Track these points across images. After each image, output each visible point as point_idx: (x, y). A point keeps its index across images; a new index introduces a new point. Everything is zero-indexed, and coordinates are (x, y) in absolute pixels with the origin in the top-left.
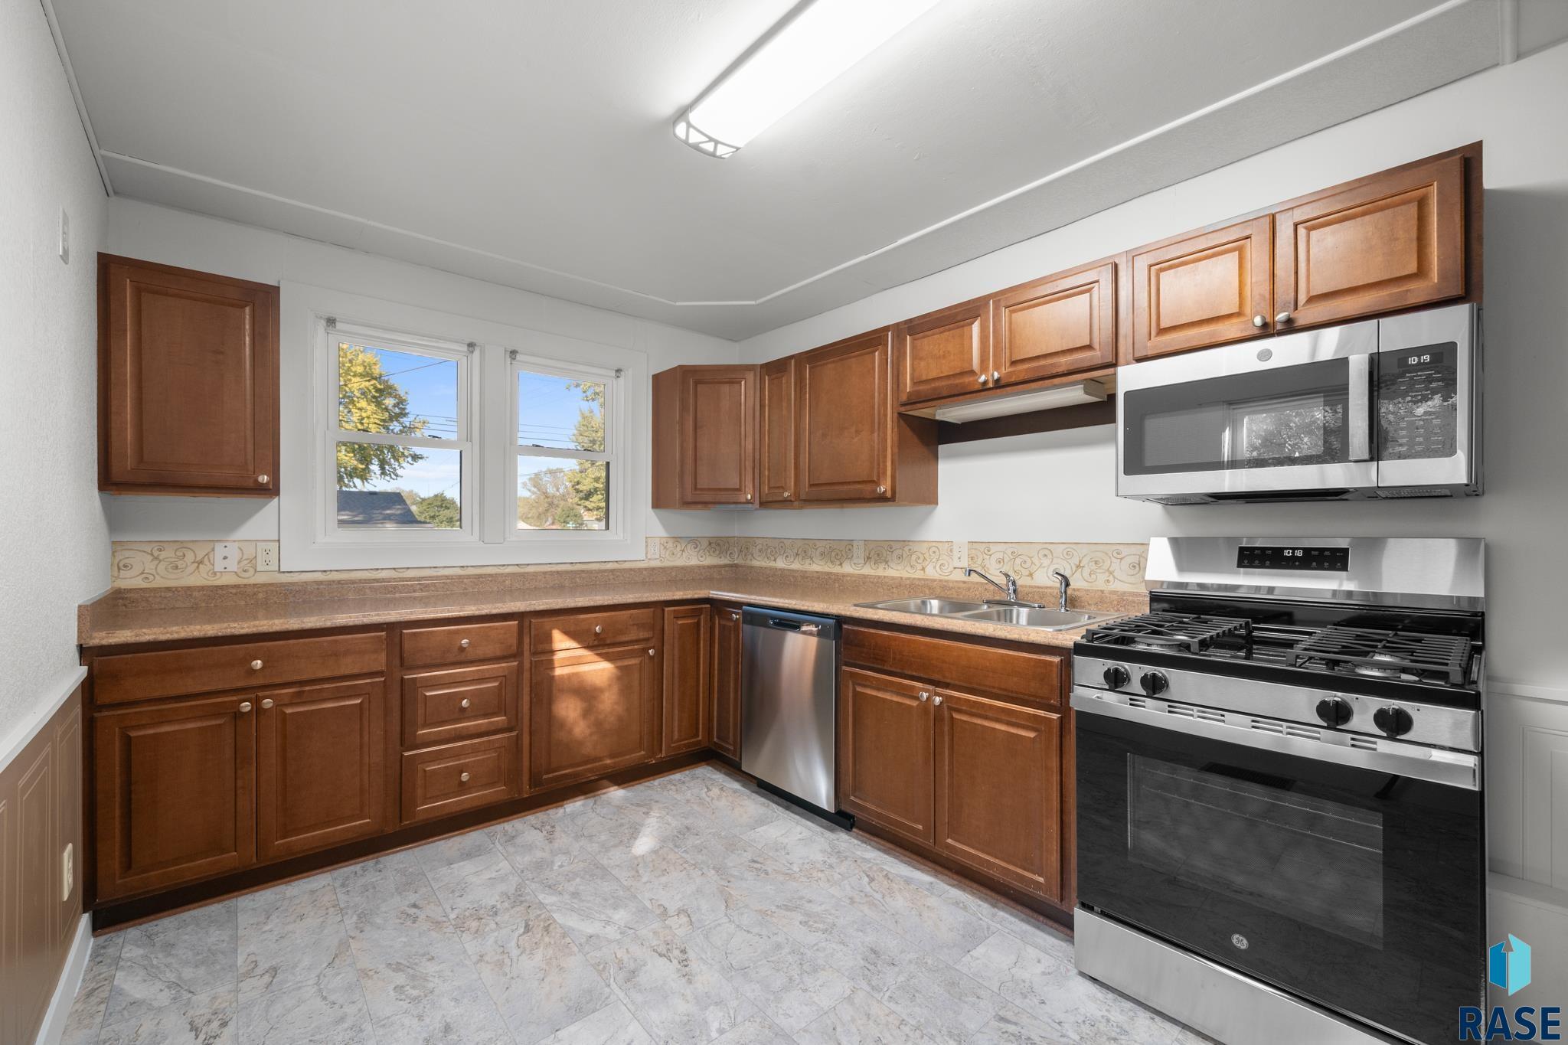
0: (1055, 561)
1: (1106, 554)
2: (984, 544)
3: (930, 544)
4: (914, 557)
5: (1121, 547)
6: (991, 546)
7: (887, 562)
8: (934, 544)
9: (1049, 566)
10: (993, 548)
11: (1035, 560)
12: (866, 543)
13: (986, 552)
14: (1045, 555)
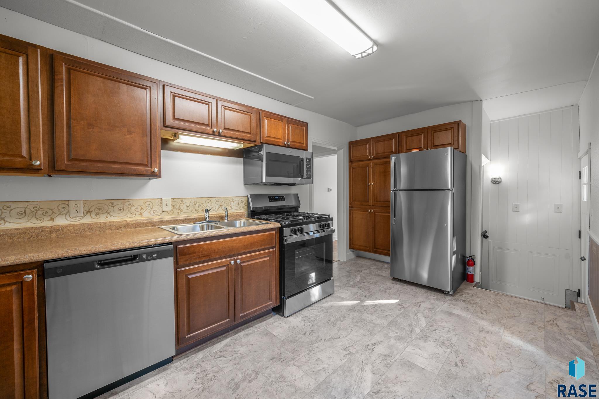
0: (212, 204)
2: (180, 199)
4: (133, 208)
6: (183, 200)
7: (108, 213)
9: (210, 206)
10: (185, 201)
11: (205, 204)
12: (85, 202)
13: (181, 202)
14: (209, 202)
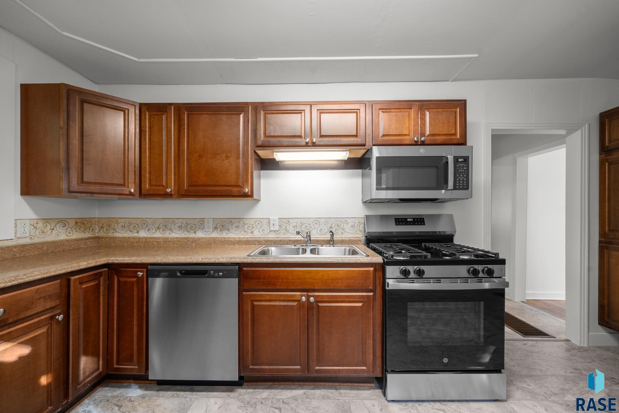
0: (321, 225)
1: (342, 222)
2: (286, 219)
3: (256, 220)
4: (246, 227)
5: (347, 219)
6: (290, 220)
7: (229, 230)
8: (259, 220)
9: (318, 228)
10: (291, 221)
11: (312, 226)
12: (213, 220)
13: (287, 222)
14: (316, 223)
